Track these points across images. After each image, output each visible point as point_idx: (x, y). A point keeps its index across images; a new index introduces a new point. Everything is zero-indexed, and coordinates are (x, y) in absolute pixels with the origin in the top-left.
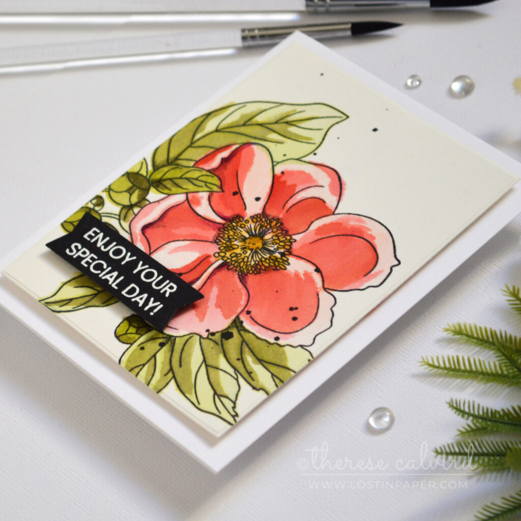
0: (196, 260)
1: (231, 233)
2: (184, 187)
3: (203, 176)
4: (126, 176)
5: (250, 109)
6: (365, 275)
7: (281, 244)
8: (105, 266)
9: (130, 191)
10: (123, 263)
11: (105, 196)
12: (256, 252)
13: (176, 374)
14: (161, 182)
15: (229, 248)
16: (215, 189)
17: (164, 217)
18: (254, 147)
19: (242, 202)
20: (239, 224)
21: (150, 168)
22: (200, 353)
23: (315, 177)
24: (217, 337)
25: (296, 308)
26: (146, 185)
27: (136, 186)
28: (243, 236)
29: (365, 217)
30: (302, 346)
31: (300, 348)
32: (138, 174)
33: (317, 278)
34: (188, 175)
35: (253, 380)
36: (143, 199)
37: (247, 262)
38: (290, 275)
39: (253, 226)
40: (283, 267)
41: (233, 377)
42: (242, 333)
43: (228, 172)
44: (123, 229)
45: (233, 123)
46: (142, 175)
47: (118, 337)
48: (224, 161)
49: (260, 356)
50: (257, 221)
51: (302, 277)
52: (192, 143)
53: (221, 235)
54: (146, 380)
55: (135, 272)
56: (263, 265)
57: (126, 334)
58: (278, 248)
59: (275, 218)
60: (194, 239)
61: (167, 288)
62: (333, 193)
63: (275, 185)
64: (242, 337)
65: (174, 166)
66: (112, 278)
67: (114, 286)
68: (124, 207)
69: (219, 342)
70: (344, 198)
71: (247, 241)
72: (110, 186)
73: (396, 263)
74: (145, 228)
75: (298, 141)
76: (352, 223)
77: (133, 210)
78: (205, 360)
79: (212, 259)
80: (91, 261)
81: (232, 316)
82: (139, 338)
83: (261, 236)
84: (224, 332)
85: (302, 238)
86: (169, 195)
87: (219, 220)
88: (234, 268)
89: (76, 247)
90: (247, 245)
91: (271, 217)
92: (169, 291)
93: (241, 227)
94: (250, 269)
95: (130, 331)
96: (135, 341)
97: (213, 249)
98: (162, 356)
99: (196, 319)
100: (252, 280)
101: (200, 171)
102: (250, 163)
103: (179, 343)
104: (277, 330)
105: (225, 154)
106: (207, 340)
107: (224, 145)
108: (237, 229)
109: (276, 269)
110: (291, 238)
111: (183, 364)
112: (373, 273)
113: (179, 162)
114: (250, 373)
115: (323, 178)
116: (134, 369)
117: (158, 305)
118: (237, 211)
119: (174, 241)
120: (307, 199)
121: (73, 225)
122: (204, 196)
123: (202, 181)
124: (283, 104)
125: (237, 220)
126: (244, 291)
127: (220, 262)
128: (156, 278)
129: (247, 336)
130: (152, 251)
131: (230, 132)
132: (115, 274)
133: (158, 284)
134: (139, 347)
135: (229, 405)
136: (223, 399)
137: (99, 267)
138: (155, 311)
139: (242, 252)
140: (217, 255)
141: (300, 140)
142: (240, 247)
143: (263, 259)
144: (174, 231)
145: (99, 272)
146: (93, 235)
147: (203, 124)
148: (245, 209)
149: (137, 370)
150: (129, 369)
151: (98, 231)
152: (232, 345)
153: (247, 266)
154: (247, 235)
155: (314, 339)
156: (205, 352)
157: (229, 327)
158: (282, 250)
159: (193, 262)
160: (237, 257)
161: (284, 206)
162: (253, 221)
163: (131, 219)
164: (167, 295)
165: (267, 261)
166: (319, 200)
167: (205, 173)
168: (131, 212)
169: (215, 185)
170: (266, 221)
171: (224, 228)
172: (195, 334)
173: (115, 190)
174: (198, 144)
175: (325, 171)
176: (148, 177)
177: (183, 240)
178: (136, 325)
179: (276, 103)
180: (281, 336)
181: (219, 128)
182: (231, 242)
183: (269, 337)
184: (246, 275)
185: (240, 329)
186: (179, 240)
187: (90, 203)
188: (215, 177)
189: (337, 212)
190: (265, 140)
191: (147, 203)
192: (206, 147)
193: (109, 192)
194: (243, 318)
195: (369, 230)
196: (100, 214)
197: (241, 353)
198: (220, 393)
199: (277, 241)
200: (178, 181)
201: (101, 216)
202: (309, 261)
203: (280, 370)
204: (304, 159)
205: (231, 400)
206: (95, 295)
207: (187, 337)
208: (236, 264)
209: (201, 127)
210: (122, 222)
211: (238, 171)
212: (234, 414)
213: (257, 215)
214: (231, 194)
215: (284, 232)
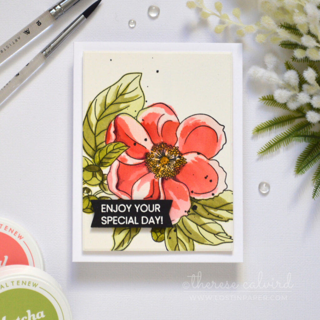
0: (151, 185)
1: (152, 163)
2: (113, 157)
3: (114, 146)
4: (85, 170)
5: (100, 99)
6: (217, 142)
7: (174, 153)
8: (124, 218)
9: (94, 176)
10: (129, 211)
11: (86, 186)
12: (169, 164)
13: (193, 238)
14: (102, 162)
15: (157, 170)
16: (125, 148)
17: (119, 177)
18: (120, 116)
19: (141, 146)
20: (150, 157)
21: (91, 159)
22: (192, 223)
23: (157, 112)
24: (191, 211)
25: (207, 176)
26: (97, 168)
27: (94, 172)
28: (157, 161)
29: (193, 115)
30: (224, 190)
31: (224, 192)
32: (88, 166)
33: (201, 157)
34: (109, 151)
35: (222, 218)
36: (102, 175)
37: (170, 171)
38: (191, 164)
39: (156, 153)
40: (185, 163)
41: (214, 223)
42: (198, 202)
43: (122, 137)
44: (110, 194)
45: (100, 112)
46: (91, 165)
47: (156, 241)
48: (115, 132)
49: (214, 207)
50: (156, 150)
51: (196, 161)
52: (95, 134)
53: (149, 167)
54: (185, 249)
55: (137, 211)
56: (177, 167)
57: (158, 237)
58: (175, 156)
59: (161, 143)
60: (140, 177)
61: (156, 208)
62: (171, 114)
63: (146, 128)
64: (200, 204)
65: (99, 151)
66: (132, 221)
67: (136, 223)
68: (99, 185)
69: (195, 213)
70: (177, 113)
71: (161, 161)
72: (83, 180)
73: (223, 127)
74: (117, 187)
75: (133, 100)
76: (191, 122)
77: (104, 183)
78: (197, 225)
79: (156, 180)
80: (116, 220)
81: (188, 198)
82: (164, 235)
83: (163, 155)
84: (192, 207)
85: (179, 144)
86: (111, 165)
87: (141, 161)
88: (168, 177)
89: (104, 219)
90: (163, 164)
91: (159, 144)
92: (158, 209)
93: (153, 157)
94: (174, 173)
95: (158, 235)
96: (165, 238)
97: (152, 176)
98: (180, 235)
99: (177, 210)
100: (179, 177)
101: (111, 145)
102: (126, 126)
103: (180, 224)
104: (210, 191)
105: (112, 129)
106: (189, 216)
107: (108, 125)
108: (152, 159)
109: (183, 166)
110: (176, 147)
111: (191, 232)
112: (219, 138)
113: (99, 147)
114: (218, 216)
115: (160, 110)
116: (176, 248)
117: (161, 218)
118: (144, 152)
119: (134, 184)
120: (164, 124)
121: (89, 208)
122: (124, 154)
123: (116, 149)
124: (110, 87)
125: (148, 155)
126: (182, 185)
127: (160, 179)
128: (148, 208)
129: (202, 202)
130: (130, 195)
131: (103, 117)
132: (131, 218)
133: (151, 209)
134: (168, 239)
135: (224, 235)
136: (220, 234)
137: (122, 220)
138: (162, 221)
139: (164, 168)
140: (156, 177)
141: (134, 99)
142: (161, 167)
143: (175, 165)
144: (129, 180)
145: (124, 222)
146: (105, 208)
147: (90, 122)
148: (146, 148)
149: (177, 248)
150: (174, 250)
151: (105, 205)
152: (200, 209)
153: (171, 173)
154: (158, 159)
155: (226, 183)
156: (194, 221)
157: (192, 204)
158: (177, 155)
159: (151, 187)
160: (164, 172)
161: (159, 135)
162: (154, 151)
163: (108, 188)
164: (159, 211)
165: (177, 164)
166: (169, 122)
167: (114, 144)
168: (105, 185)
169: (123, 147)
170: (159, 147)
171: (147, 163)
172: (182, 217)
173: (88, 180)
174: (97, 133)
175: (158, 106)
176: (94, 164)
177: (137, 181)
178: (158, 231)
179: (107, 89)
180: (213, 192)
181: (98, 119)
182: (155, 167)
183: (209, 196)
184: (175, 177)
185: (196, 201)
186: (135, 182)
187: (84, 194)
188: (120, 143)
189: (180, 122)
190: (121, 110)
191: (106, 175)
192: (102, 131)
193: (86, 183)
194: (193, 196)
195: (200, 120)
196: (93, 195)
197: (207, 211)
198: (216, 233)
199: (172, 153)
200: (108, 156)
201: (95, 196)
202: (192, 152)
203: (227, 206)
204: (145, 107)
205: (223, 233)
206: (130, 231)
207: (181, 221)
208: (167, 175)
209: (90, 124)
210: (106, 192)
211: (125, 133)
212: (229, 237)
213: (153, 147)
214: (134, 146)
215: (170, 147)
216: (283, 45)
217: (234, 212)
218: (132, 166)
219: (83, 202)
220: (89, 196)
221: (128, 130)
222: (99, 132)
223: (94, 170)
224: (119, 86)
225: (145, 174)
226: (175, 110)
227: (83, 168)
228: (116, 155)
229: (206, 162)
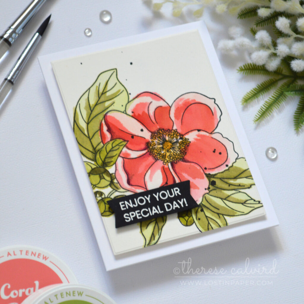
0: (162, 173)
1: (156, 151)
2: (114, 155)
3: (112, 144)
4: (90, 174)
5: (83, 103)
6: (213, 115)
7: (175, 135)
8: (147, 210)
9: (101, 178)
10: (149, 202)
11: (96, 189)
12: (173, 148)
13: (222, 213)
14: (105, 162)
15: (164, 156)
16: (124, 143)
17: (127, 172)
18: (109, 114)
19: (139, 137)
20: (152, 145)
21: (93, 162)
22: (216, 198)
23: (144, 102)
24: (211, 187)
25: (215, 150)
26: (102, 169)
27: (101, 174)
28: (160, 148)
29: (180, 96)
30: (237, 159)
32: (93, 169)
33: (202, 133)
34: (108, 150)
35: (244, 186)
36: (110, 175)
37: (176, 154)
38: (194, 142)
39: (157, 141)
40: (189, 142)
41: (238, 193)
42: (215, 177)
43: (117, 133)
44: (123, 192)
45: (87, 115)
46: (95, 168)
47: (187, 225)
48: (109, 130)
49: (233, 177)
50: (156, 138)
51: (199, 138)
52: (89, 137)
53: (154, 156)
54: (218, 226)
55: (158, 200)
56: (182, 149)
57: (187, 222)
58: (177, 139)
59: (158, 130)
60: (149, 167)
61: (176, 192)
62: (159, 100)
63: (138, 119)
64: (217, 178)
65: (99, 152)
66: (155, 211)
67: (161, 212)
68: (110, 185)
69: (215, 188)
70: (164, 98)
71: (164, 147)
72: (92, 184)
73: (214, 100)
74: (129, 182)
75: (117, 96)
76: (181, 103)
77: (115, 183)
78: (222, 199)
79: (166, 166)
80: (140, 214)
81: (203, 176)
82: (193, 217)
83: (165, 141)
84: (210, 183)
85: (177, 126)
86: (115, 163)
87: (144, 152)
88: (177, 161)
89: (126, 216)
90: (167, 149)
91: (156, 131)
92: (178, 192)
93: (155, 145)
94: (181, 155)
95: (186, 219)
96: (194, 220)
97: (160, 163)
98: (208, 214)
99: (196, 190)
100: (187, 157)
101: (108, 144)
102: (118, 122)
103: (205, 203)
104: (222, 163)
105: (105, 128)
106: (211, 192)
107: (99, 126)
108: (154, 148)
109: (188, 146)
110: (174, 130)
111: (218, 208)
112: (213, 111)
113: (97, 149)
114: (240, 185)
115: (147, 99)
116: (208, 228)
117: (183, 200)
118: (144, 142)
119: (145, 176)
120: (155, 112)
121: (107, 211)
122: (125, 150)
123: (115, 146)
124: (89, 89)
125: (149, 145)
126: (193, 164)
127: (169, 164)
128: (167, 194)
129: (218, 176)
130: (145, 188)
132: (154, 208)
133: (171, 194)
134: (198, 220)
135: (252, 202)
136: (247, 202)
137: (145, 213)
138: (186, 203)
139: (169, 153)
140: (164, 163)
141: (117, 95)
142: (166, 152)
143: (179, 147)
144: (139, 173)
145: (148, 214)
146: (124, 205)
147: (79, 127)
148: (145, 138)
149: (210, 227)
150: (207, 230)
151: (123, 202)
152: (219, 183)
153: (179, 155)
154: (161, 146)
155: (236, 152)
156: (217, 196)
157: (209, 180)
158: (179, 137)
159: (163, 175)
160: (171, 156)
161: (153, 123)
162: (154, 139)
163: (119, 186)
164: (180, 194)
165: (181, 146)
166: (159, 108)
167: (111, 142)
168: (115, 184)
169: (121, 142)
170: (157, 134)
171: (151, 152)
172: (204, 195)
173: (97, 183)
174: (91, 136)
175: (143, 96)
176: (98, 166)
177: (147, 172)
178: (185, 215)
179: (87, 91)
180: (226, 163)
181: (87, 122)
182: (161, 154)
183: (223, 168)
184: (184, 158)
185: (212, 176)
186: (146, 174)
187: (97, 198)
188: (117, 140)
189: (170, 105)
190: (107, 108)
191: (114, 174)
192: (95, 133)
193: (96, 186)
194: (207, 172)
195: (189, 99)
196: (107, 197)
197: (227, 183)
198: (243, 202)
199: (172, 136)
200: (109, 155)
201: (109, 197)
202: (192, 131)
203: (245, 173)
204: (130, 100)
205: (250, 200)
206: (156, 223)
207: (204, 199)
208: (175, 159)
209: (81, 129)
210: (119, 190)
211: (119, 129)
212: (258, 202)
213: (151, 136)
214: (132, 139)
215: (169, 131)
216: (241, 17)
217: (253, 177)
218: (136, 159)
219: (99, 207)
220: (104, 199)
221: (121, 125)
222: (93, 134)
223: (100, 173)
224: (98, 86)
225: (152, 163)
226: (161, 95)
227: (88, 173)
228: (117, 152)
229: (209, 136)
